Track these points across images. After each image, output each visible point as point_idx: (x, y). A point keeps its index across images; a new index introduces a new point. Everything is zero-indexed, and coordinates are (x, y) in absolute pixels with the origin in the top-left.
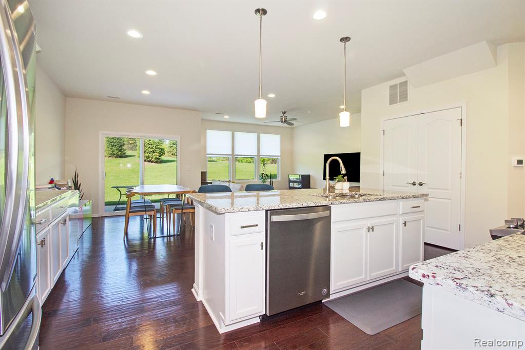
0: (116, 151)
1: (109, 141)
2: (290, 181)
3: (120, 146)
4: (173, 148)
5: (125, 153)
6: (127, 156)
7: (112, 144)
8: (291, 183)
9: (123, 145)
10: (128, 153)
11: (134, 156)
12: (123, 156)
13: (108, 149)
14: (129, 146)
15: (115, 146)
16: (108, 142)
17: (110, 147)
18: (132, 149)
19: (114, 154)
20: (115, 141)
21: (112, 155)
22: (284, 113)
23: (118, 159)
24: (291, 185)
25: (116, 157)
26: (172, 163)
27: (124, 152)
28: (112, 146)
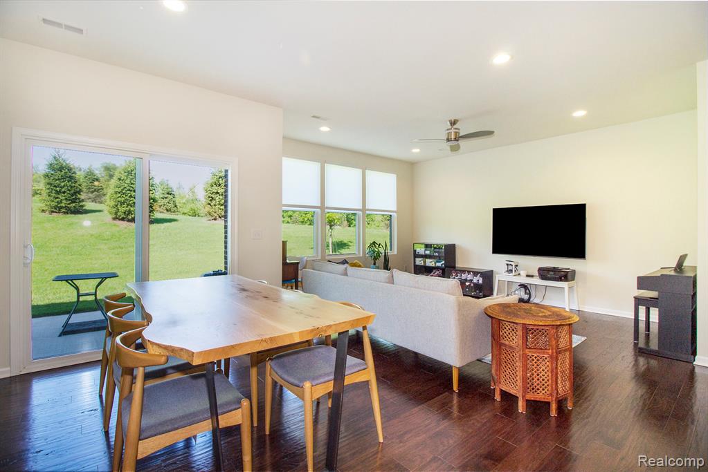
0: (64, 202)
1: (51, 184)
2: (416, 256)
3: (75, 193)
4: (168, 200)
5: (83, 206)
6: (87, 212)
7: (58, 189)
8: (417, 259)
9: (79, 192)
10: (89, 205)
11: (100, 211)
12: (79, 211)
13: (48, 198)
14: (90, 195)
15: (64, 192)
16: (48, 186)
17: (54, 195)
18: (94, 201)
19: (61, 208)
20: (62, 184)
21: (57, 209)
22: (453, 123)
23: (69, 215)
24: (419, 262)
25: (64, 213)
26: (173, 223)
27: (81, 204)
28: (58, 192)
